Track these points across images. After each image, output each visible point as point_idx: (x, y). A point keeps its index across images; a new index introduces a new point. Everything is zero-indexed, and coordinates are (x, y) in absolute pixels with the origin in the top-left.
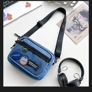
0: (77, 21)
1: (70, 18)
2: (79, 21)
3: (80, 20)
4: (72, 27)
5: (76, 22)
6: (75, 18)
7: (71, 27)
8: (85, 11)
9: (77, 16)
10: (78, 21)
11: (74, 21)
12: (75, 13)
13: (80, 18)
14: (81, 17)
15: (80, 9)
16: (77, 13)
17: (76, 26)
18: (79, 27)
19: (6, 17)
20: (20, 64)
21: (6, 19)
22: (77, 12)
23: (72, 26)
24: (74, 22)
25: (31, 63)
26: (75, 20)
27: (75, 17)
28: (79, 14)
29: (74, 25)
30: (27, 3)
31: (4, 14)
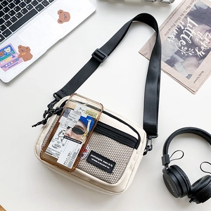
1: (168, 33)
2: (191, 35)
3: (193, 33)
4: (178, 53)
5: (184, 39)
7: (176, 53)
8: (200, 8)
9: (183, 24)
10: (188, 35)
12: (179, 19)
13: (192, 29)
14: (194, 26)
15: (189, 7)
16: (183, 17)
17: (186, 48)
18: (194, 51)
19: (17, 56)
21: (17, 59)
22: (182, 15)
23: (176, 50)
24: (179, 39)
26: (182, 35)
27: (180, 28)
28: (189, 20)
29: (180, 48)
30: (60, 12)
31: (12, 49)
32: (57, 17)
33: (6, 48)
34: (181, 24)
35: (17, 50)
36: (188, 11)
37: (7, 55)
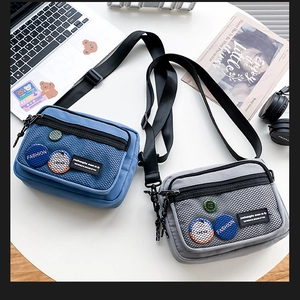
0: (234, 62)
1: (213, 58)
2: (239, 60)
3: (241, 57)
5: (231, 64)
6: (226, 56)
7: (223, 80)
8: (248, 30)
9: (229, 47)
10: (236, 60)
11: (224, 62)
12: (225, 43)
13: (240, 53)
15: (235, 30)
17: (234, 74)
18: (244, 76)
19: (39, 93)
20: (53, 173)
21: (40, 97)
22: (228, 38)
23: (224, 76)
24: (226, 65)
25: (80, 163)
26: (229, 60)
27: (226, 53)
28: (236, 43)
30: (85, 42)
31: (33, 87)
32: (83, 48)
33: (26, 85)
34: (227, 48)
35: (38, 87)
36: (234, 34)
37: (28, 93)
